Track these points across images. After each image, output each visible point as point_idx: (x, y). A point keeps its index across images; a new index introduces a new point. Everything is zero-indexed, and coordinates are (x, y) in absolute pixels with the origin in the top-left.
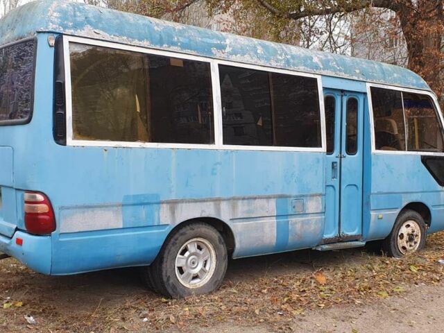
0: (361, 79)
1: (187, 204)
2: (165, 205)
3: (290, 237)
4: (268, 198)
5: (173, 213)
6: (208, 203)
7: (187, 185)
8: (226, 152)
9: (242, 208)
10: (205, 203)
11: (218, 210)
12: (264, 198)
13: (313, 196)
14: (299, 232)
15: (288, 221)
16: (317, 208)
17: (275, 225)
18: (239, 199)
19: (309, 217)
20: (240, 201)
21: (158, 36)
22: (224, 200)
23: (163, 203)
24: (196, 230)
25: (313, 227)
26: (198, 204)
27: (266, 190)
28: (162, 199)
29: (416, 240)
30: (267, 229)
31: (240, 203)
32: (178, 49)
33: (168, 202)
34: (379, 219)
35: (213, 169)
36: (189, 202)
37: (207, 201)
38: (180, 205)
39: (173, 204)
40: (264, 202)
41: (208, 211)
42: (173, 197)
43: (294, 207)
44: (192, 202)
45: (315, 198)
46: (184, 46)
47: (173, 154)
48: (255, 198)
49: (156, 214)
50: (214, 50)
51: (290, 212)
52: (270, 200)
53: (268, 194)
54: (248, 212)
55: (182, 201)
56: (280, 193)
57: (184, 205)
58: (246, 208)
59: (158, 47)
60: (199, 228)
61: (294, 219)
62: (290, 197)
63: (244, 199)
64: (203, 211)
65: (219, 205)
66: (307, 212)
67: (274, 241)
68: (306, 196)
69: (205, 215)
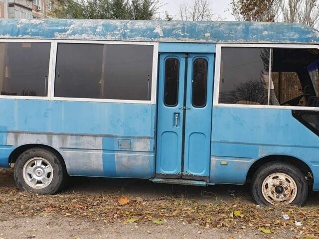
0: (210, 41)
1: (27, 135)
2: (11, 134)
3: (116, 167)
4: (95, 136)
5: (16, 138)
6: (42, 135)
7: (26, 123)
8: (56, 102)
9: (70, 142)
10: (40, 135)
11: (50, 141)
12: (91, 136)
13: (141, 138)
14: (126, 165)
15: (114, 155)
16: (145, 148)
17: (101, 156)
18: (68, 135)
19: (137, 154)
20: (70, 136)
21: (17, 30)
22: (55, 134)
23: (9, 132)
24: (36, 152)
25: (140, 162)
26: (35, 135)
27: (93, 130)
28: (9, 130)
29: (286, 192)
30: (93, 159)
31: (69, 137)
32: (29, 37)
33: (13, 132)
34: (222, 165)
35: (46, 113)
36: (28, 133)
37: (41, 134)
38: (21, 135)
39: (17, 134)
40: (91, 139)
41: (43, 140)
42: (16, 129)
43: (121, 145)
44: (30, 133)
45: (143, 140)
46: (33, 34)
47: (16, 102)
48: (83, 135)
49: (5, 138)
50: (56, 34)
51: (116, 148)
52: (97, 138)
53: (94, 133)
54: (76, 144)
55: (23, 132)
56: (106, 133)
57: (24, 134)
58: (74, 141)
59: (15, 37)
60: (39, 151)
61: (120, 154)
62: (116, 137)
63: (72, 135)
64: (38, 140)
65: (51, 137)
66: (134, 150)
67: (101, 168)
68: (134, 137)
69: (39, 143)
